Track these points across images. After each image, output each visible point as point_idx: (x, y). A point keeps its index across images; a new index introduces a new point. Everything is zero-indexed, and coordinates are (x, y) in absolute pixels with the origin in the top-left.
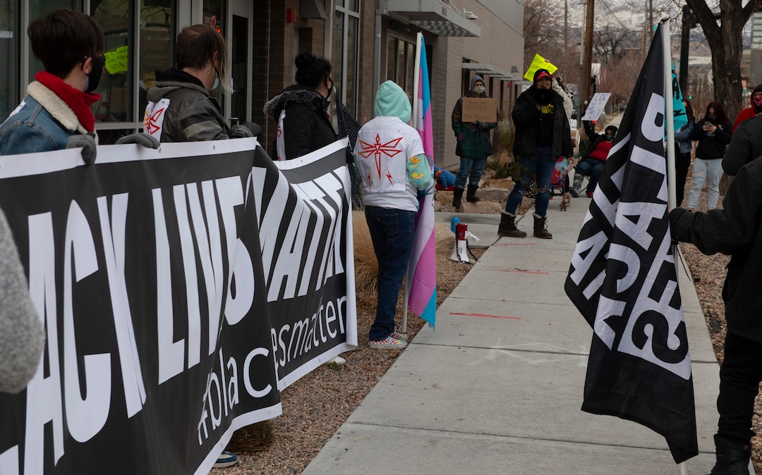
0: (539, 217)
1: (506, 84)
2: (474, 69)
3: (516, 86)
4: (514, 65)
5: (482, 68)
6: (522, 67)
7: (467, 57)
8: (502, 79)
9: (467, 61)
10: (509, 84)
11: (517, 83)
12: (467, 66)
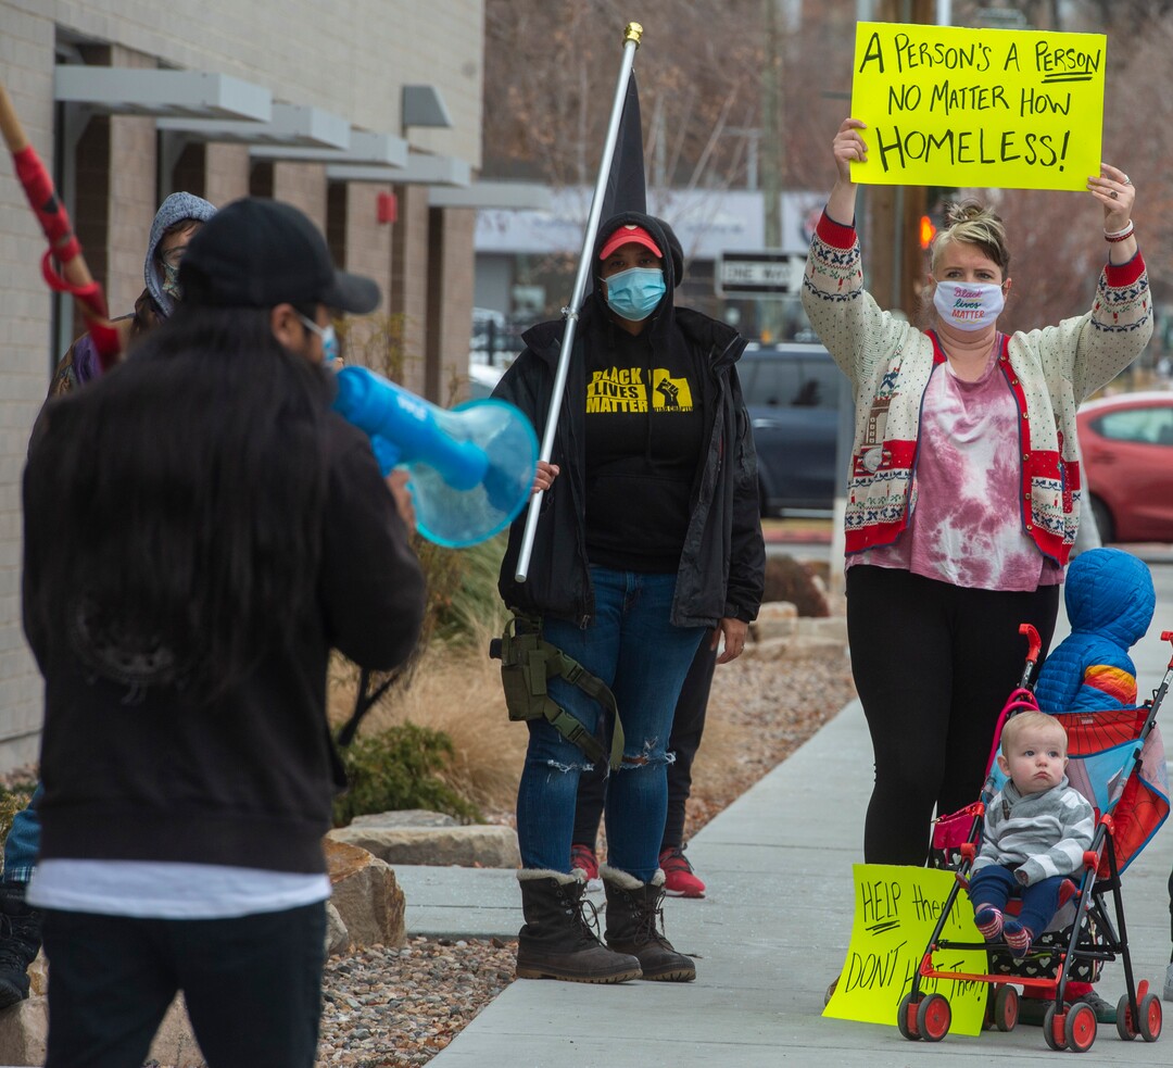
0: (633, 882)
1: (361, 205)
2: (133, 110)
3: (436, 217)
4: (416, 80)
5: (192, 101)
6: (475, 86)
7: (88, 27)
8: (338, 172)
9: (93, 52)
10: (382, 201)
11: (438, 197)
12: (85, 84)
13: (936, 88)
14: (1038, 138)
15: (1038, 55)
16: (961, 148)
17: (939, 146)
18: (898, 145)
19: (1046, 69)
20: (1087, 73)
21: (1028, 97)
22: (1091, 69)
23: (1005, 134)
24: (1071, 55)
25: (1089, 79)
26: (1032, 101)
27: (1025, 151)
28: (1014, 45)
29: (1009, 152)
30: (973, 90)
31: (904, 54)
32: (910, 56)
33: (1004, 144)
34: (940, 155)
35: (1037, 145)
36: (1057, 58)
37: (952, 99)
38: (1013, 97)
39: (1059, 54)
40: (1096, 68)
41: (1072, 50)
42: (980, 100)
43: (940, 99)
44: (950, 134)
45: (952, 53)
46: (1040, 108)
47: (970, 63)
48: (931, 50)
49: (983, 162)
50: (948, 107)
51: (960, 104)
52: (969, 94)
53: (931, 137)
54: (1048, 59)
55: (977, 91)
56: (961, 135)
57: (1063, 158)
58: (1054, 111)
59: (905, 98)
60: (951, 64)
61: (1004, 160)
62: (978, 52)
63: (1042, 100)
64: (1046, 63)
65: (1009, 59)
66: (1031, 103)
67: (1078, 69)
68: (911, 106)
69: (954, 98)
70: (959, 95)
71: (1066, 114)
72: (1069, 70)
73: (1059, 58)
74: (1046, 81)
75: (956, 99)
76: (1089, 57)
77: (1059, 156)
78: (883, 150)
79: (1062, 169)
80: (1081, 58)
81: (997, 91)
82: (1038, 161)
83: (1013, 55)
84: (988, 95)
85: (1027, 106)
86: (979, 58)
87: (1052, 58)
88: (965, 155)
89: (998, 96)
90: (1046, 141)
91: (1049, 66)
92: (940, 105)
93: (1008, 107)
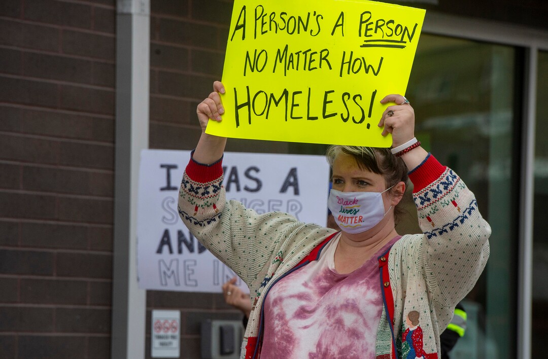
13: (279, 51)
14: (352, 97)
15: (362, 22)
16: (293, 105)
17: (277, 104)
18: (248, 104)
19: (366, 35)
20: (402, 41)
21: (347, 59)
22: (406, 38)
23: (327, 93)
24: (390, 25)
25: (403, 47)
26: (350, 62)
27: (341, 110)
28: (342, 14)
29: (330, 109)
30: (305, 53)
31: (259, 22)
32: (263, 24)
33: (326, 102)
34: (277, 112)
35: (350, 103)
36: (377, 27)
37: (290, 61)
38: (335, 59)
39: (380, 23)
40: (410, 38)
41: (392, 22)
42: (311, 61)
43: (281, 62)
44: (286, 93)
45: (292, 21)
46: (356, 68)
47: (305, 29)
48: (277, 19)
49: (309, 118)
50: (286, 68)
51: (295, 67)
52: (302, 56)
53: (272, 95)
54: (369, 27)
55: (309, 54)
56: (295, 93)
57: (370, 116)
58: (367, 71)
59: (256, 61)
60: (290, 31)
61: (325, 117)
62: (313, 19)
63: (358, 62)
64: (367, 30)
65: (336, 26)
66: (350, 64)
67: (394, 38)
68: (260, 68)
69: (291, 61)
70: (295, 57)
71: (376, 74)
72: (386, 38)
73: (380, 27)
74: (364, 46)
75: (292, 61)
76: (406, 28)
77: (366, 114)
78: (238, 107)
79: (368, 126)
80: (399, 29)
81: (324, 54)
82: (351, 118)
83: (340, 22)
84: (316, 57)
85: (346, 66)
86: (312, 25)
87: (373, 26)
88: (297, 112)
89: (324, 59)
90: (358, 99)
91: (369, 33)
92: (281, 66)
93: (331, 68)
